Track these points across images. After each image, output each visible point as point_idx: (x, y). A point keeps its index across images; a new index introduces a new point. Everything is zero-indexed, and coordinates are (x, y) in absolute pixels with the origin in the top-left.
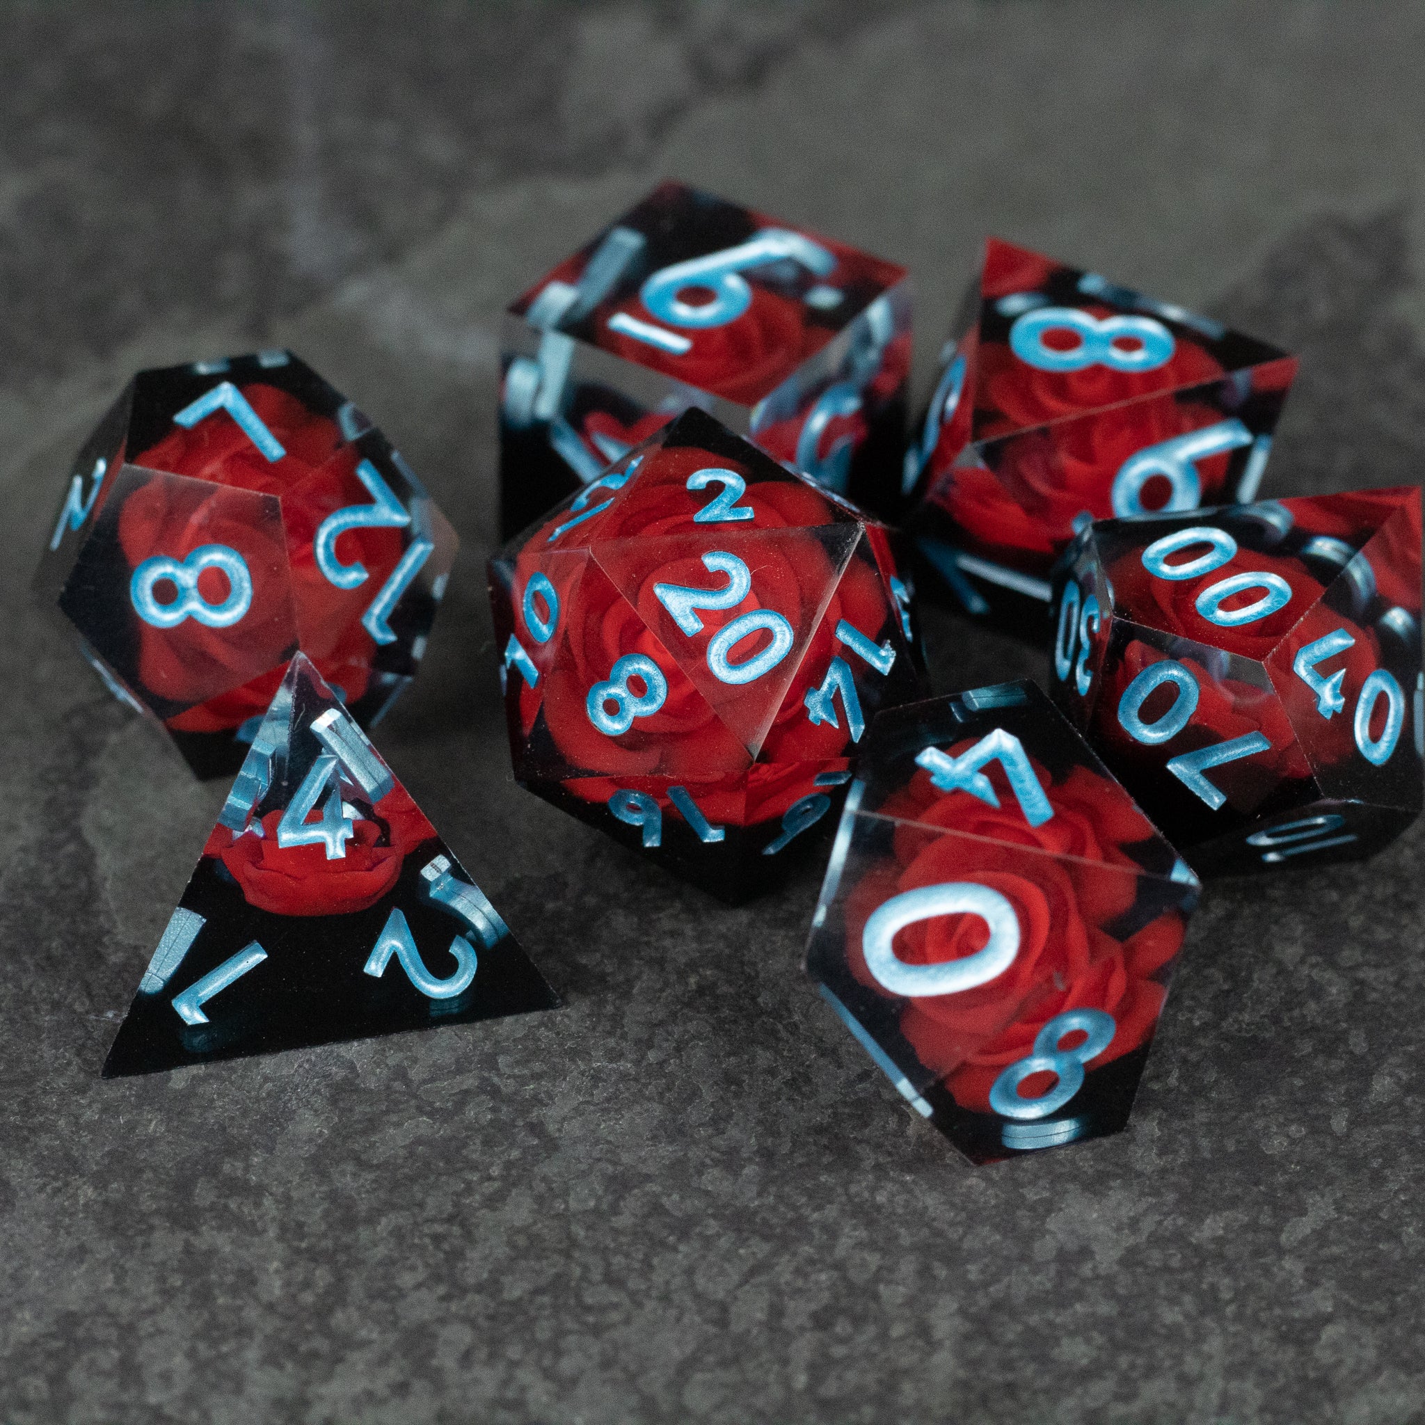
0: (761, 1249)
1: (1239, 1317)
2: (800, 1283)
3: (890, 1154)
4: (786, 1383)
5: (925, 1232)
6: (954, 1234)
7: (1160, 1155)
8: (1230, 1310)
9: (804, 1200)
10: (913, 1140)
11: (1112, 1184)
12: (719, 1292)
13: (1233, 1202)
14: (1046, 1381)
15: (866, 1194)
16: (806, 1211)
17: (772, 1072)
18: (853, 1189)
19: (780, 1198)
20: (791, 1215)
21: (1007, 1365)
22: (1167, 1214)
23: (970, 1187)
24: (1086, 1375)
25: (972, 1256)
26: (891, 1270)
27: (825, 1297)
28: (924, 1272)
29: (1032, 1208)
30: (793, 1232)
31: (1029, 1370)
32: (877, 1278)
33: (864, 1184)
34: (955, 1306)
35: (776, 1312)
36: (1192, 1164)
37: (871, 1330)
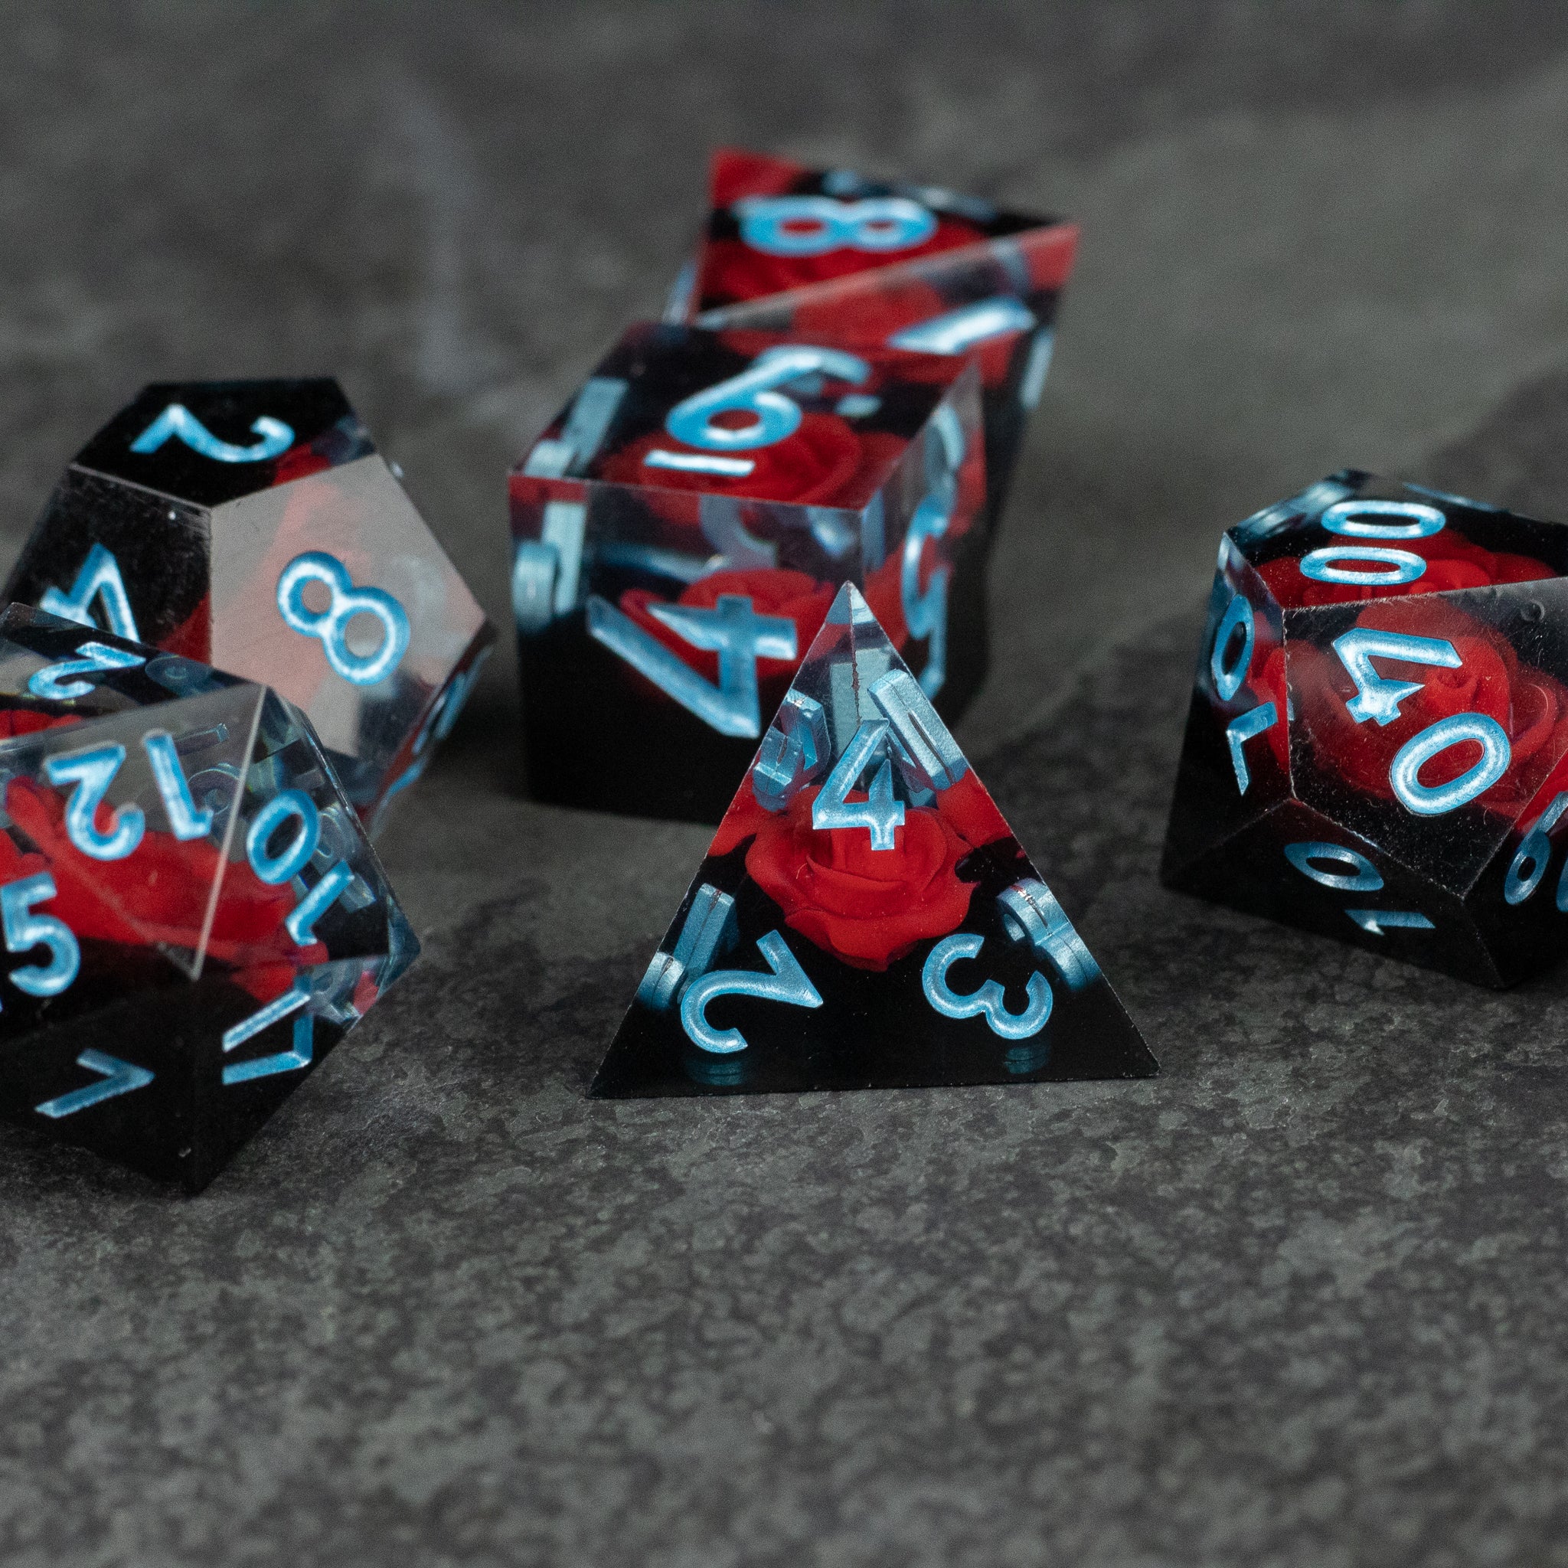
0: (923, 1282)
1: (1513, 1334)
2: (971, 1313)
3: (1088, 1188)
4: (949, 1410)
5: (1127, 1262)
6: (1162, 1263)
7: (1421, 1182)
8: (1502, 1329)
9: (981, 1234)
10: (1119, 1174)
11: (1362, 1210)
12: (873, 1322)
13: (1510, 1225)
14: (1271, 1401)
15: (1058, 1228)
16: (983, 1245)
17: (951, 1115)
18: (1042, 1222)
19: (952, 1234)
20: (964, 1249)
21: (1222, 1387)
22: (1427, 1239)
23: (1188, 1217)
24: (1319, 1395)
25: (1186, 1282)
26: (1084, 1299)
27: (1001, 1326)
28: (1126, 1301)
29: (1263, 1235)
30: (964, 1266)
31: (1250, 1392)
32: (1068, 1305)
33: (1055, 1217)
34: (1159, 1331)
35: (940, 1343)
36: (1461, 1189)
37: (1056, 1358)
